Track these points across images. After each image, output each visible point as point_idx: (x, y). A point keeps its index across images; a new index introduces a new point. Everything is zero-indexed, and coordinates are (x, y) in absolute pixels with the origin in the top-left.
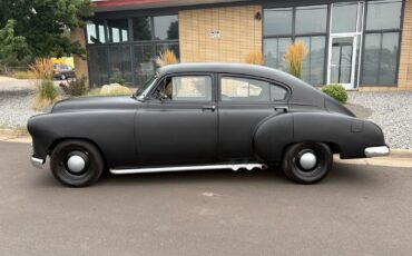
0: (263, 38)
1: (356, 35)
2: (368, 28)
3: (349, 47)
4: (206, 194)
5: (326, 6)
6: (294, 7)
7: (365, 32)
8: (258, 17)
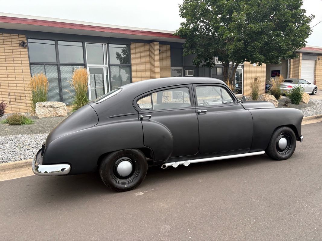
0: (31, 64)
1: (105, 66)
2: (111, 63)
3: (101, 75)
4: (137, 194)
5: (81, 44)
6: (56, 41)
7: (110, 65)
8: (23, 45)
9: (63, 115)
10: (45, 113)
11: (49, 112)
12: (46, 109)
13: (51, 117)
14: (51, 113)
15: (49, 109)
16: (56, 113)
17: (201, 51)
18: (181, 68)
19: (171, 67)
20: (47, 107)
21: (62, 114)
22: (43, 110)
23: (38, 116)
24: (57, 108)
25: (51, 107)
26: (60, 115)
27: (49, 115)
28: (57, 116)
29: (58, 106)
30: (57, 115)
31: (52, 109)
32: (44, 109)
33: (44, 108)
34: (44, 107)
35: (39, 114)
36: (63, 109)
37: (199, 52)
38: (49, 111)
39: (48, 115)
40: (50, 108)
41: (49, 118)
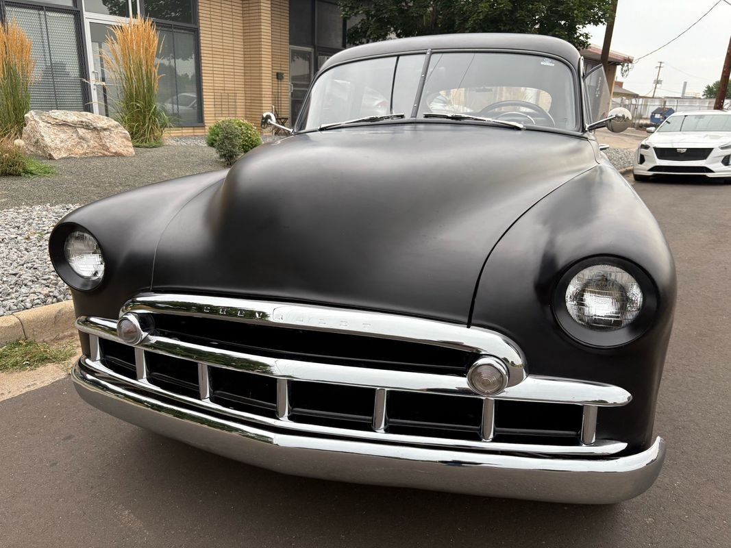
9: (124, 153)
10: (69, 144)
11: (79, 143)
12: (69, 131)
13: (85, 158)
14: (86, 146)
15: (81, 131)
16: (104, 146)
17: (391, 10)
18: (308, 49)
19: (290, 44)
20: (73, 126)
21: (120, 150)
22: (63, 136)
23: (52, 153)
24: (105, 129)
25: (87, 126)
26: (116, 153)
27: (81, 152)
28: (105, 156)
29: (105, 126)
30: (103, 151)
31: (88, 134)
32: (65, 132)
33: (65, 128)
34: (65, 124)
35: (53, 145)
36: (121, 135)
37: (386, 13)
38: (81, 138)
39: (79, 151)
40: (84, 130)
41: (81, 159)
